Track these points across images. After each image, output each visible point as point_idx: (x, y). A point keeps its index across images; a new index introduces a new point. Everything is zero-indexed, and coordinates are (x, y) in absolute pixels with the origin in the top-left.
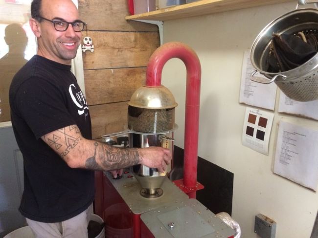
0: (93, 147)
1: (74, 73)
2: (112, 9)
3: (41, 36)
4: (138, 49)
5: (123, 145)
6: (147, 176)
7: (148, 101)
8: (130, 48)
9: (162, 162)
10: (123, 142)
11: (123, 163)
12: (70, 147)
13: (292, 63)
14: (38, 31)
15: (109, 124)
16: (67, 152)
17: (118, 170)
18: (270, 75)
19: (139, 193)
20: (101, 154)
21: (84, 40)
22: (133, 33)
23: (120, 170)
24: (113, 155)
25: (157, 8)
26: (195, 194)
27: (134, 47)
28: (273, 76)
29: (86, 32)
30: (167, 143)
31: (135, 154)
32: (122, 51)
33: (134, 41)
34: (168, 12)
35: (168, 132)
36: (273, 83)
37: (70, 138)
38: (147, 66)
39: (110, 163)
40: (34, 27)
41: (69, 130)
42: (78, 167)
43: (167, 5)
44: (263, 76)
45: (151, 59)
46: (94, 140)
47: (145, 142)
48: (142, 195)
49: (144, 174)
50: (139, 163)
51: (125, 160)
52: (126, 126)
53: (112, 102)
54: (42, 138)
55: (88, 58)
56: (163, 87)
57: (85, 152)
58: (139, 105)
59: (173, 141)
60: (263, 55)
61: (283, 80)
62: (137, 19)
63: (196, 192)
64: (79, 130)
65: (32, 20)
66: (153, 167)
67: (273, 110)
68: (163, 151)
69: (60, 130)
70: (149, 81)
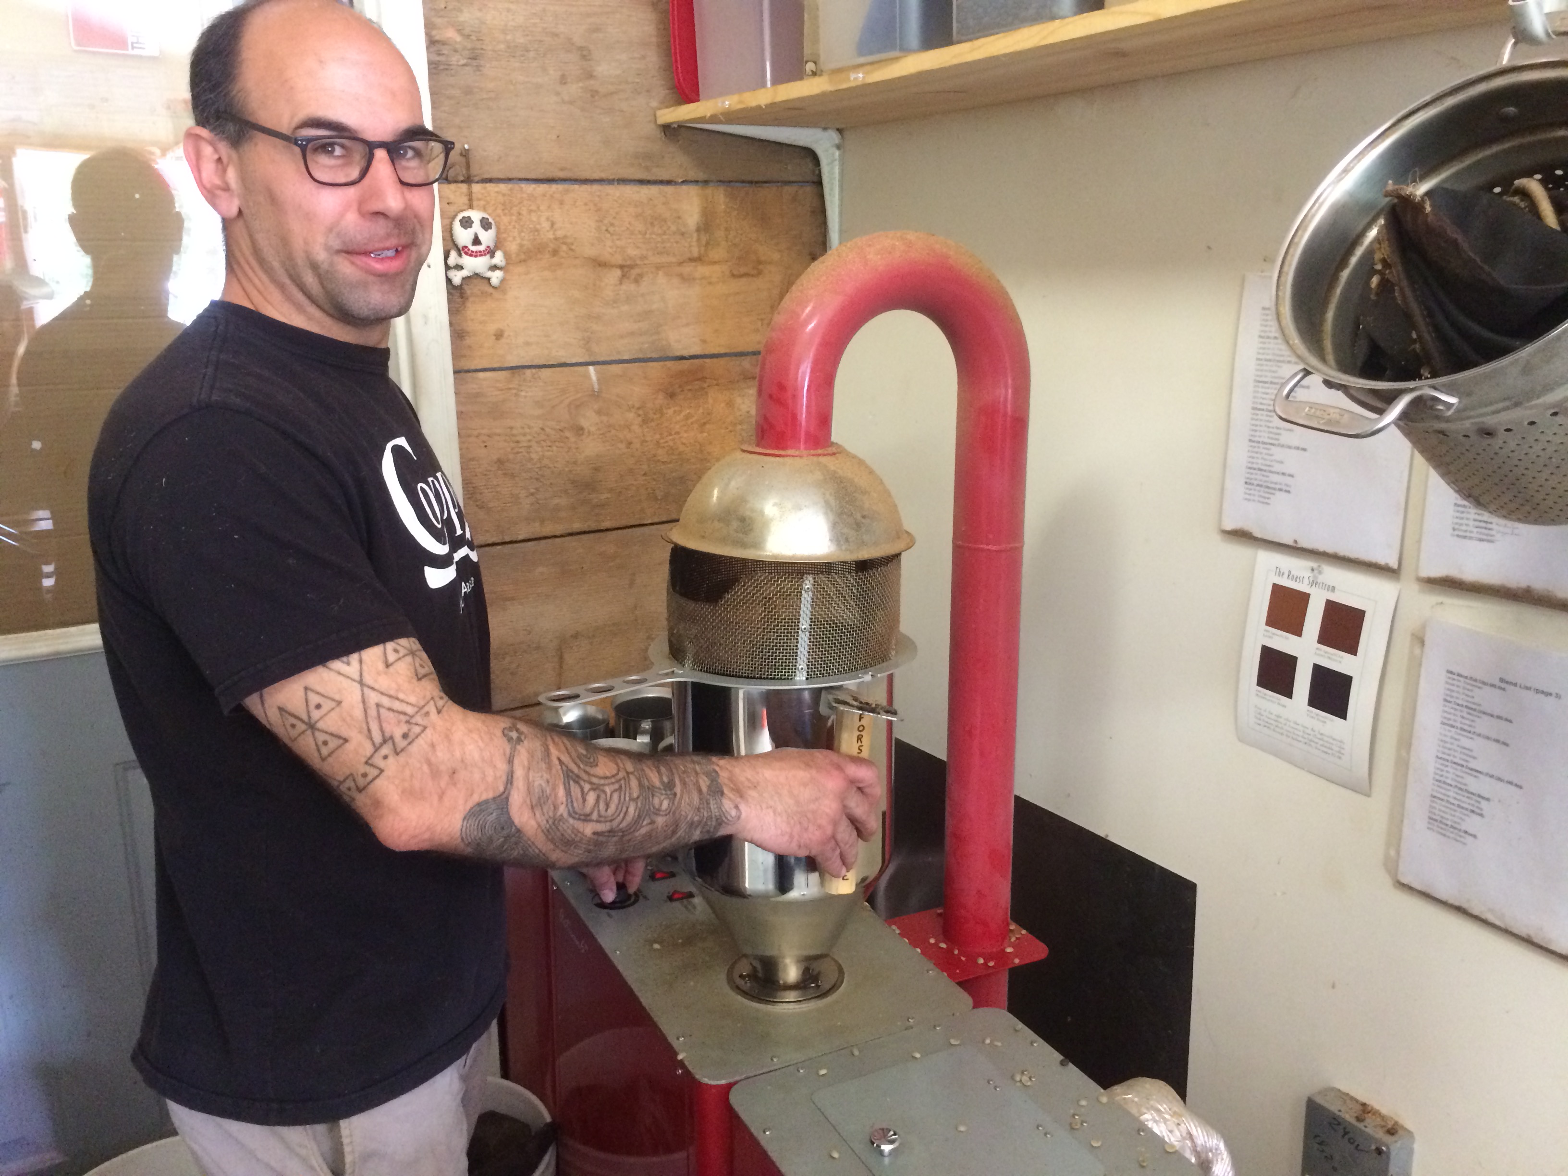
0: (498, 747)
1: (406, 389)
2: (590, 76)
3: (240, 212)
4: (717, 268)
5: (643, 740)
6: (765, 896)
7: (766, 524)
8: (680, 264)
9: (835, 824)
10: (646, 725)
11: (643, 831)
12: (385, 750)
13: (1486, 334)
14: (227, 188)
15: (576, 636)
16: (373, 772)
17: (620, 865)
18: (1374, 392)
19: (723, 977)
20: (539, 780)
21: (457, 225)
22: (693, 191)
23: (628, 862)
24: (595, 788)
25: (810, 66)
26: (1002, 986)
27: (698, 260)
28: (1390, 398)
29: (464, 187)
30: (861, 728)
31: (704, 783)
32: (637, 281)
33: (698, 230)
34: (865, 86)
35: (868, 678)
36: (1394, 431)
37: (386, 701)
38: (760, 348)
39: (579, 825)
40: (209, 169)
41: (381, 666)
42: (425, 846)
43: (861, 54)
44: (1339, 399)
45: (779, 319)
46: (501, 712)
47: (753, 724)
48: (738, 989)
49: (747, 885)
50: (723, 832)
51: (657, 812)
52: (659, 647)
53: (593, 526)
54: (252, 703)
55: (475, 311)
56: (838, 451)
57: (462, 775)
58: (724, 540)
59: (890, 723)
60: (1338, 291)
61: (1438, 417)
62: (714, 119)
63: (1004, 979)
64: (429, 667)
65: (198, 137)
66: (792, 848)
67: (1394, 564)
68: (839, 768)
69: (337, 665)
70: (772, 426)
